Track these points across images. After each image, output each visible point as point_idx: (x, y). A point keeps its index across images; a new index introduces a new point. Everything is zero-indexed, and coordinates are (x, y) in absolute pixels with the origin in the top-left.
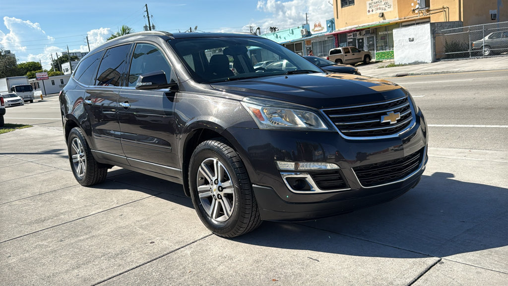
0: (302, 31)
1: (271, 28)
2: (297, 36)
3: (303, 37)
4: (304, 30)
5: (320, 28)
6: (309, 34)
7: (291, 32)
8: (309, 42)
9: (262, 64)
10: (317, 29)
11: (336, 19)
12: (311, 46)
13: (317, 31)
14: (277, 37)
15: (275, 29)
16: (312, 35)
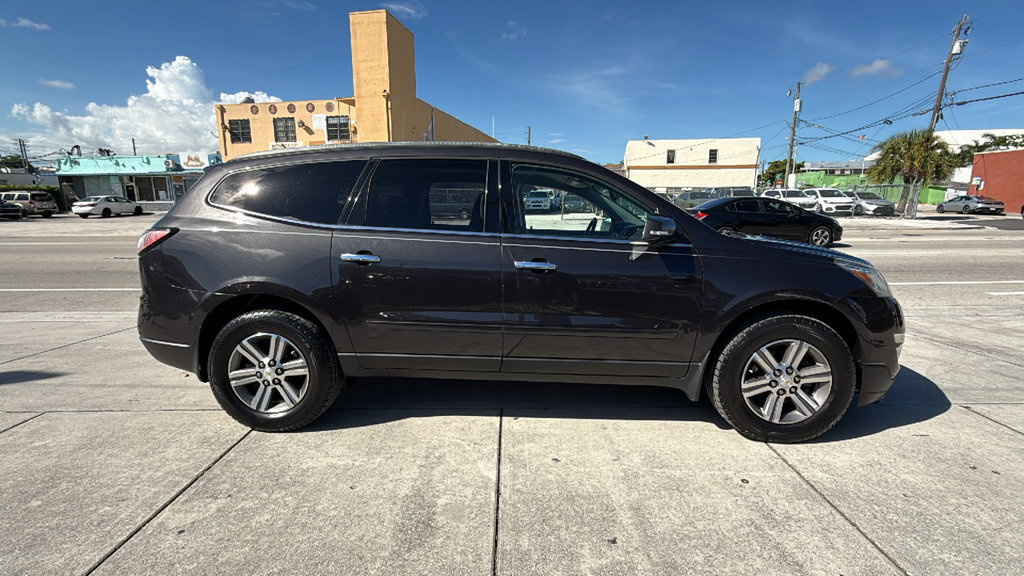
0: (166, 162)
1: (101, 150)
2: (158, 167)
3: (168, 170)
4: (170, 161)
5: (198, 163)
6: (178, 168)
7: (145, 161)
8: (178, 178)
9: (97, 199)
10: (191, 163)
11: (223, 152)
12: (182, 184)
13: (192, 166)
14: (117, 164)
15: (108, 152)
16: (184, 170)
